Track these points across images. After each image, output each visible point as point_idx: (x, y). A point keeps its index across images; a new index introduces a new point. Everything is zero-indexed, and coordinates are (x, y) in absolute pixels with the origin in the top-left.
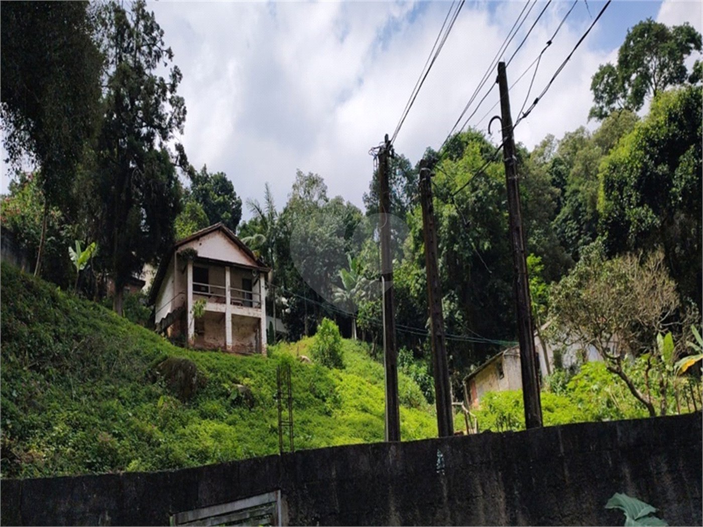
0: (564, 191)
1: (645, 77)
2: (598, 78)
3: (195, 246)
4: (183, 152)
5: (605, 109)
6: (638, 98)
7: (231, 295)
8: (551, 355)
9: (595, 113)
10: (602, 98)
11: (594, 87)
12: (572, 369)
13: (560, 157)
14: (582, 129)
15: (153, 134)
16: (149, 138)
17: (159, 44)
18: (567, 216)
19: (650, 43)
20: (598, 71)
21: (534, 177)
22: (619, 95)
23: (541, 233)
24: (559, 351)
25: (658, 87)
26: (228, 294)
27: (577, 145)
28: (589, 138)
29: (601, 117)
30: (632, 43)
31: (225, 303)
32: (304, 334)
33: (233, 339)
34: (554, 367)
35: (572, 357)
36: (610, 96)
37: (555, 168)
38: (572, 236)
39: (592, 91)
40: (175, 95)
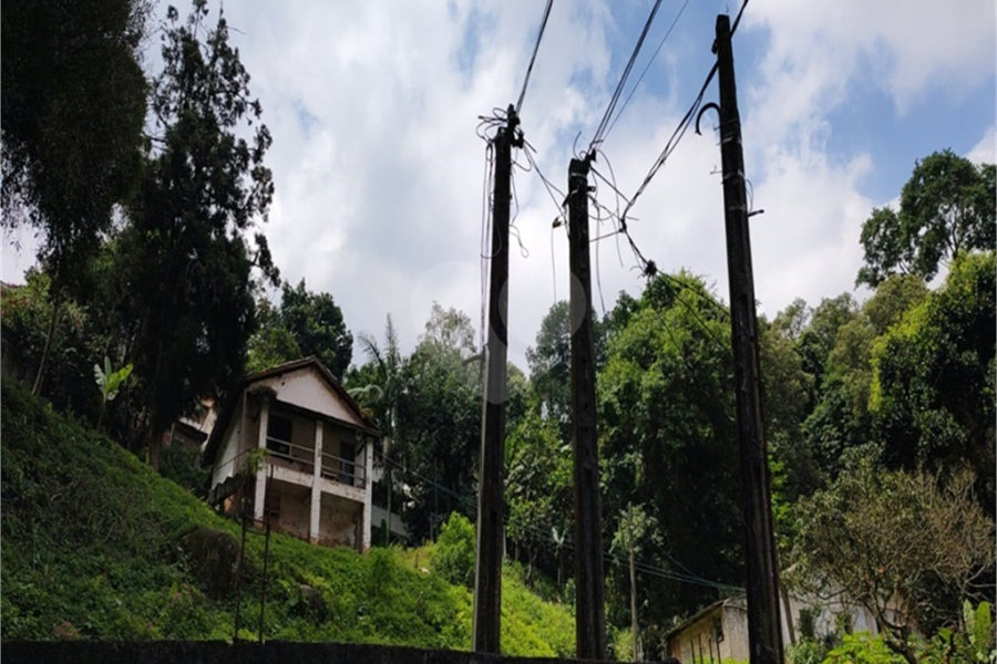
0: (819, 381)
1: (941, 234)
2: (869, 229)
3: (275, 386)
4: (266, 247)
5: (880, 273)
6: (929, 264)
7: (323, 463)
8: (796, 616)
9: (866, 276)
10: (876, 256)
11: (865, 239)
12: (830, 641)
13: (815, 332)
14: (847, 297)
15: (224, 216)
16: (219, 221)
17: (242, 93)
18: (824, 418)
19: (948, 184)
20: (872, 217)
21: (776, 354)
22: (901, 256)
23: (785, 438)
24: (808, 611)
25: (959, 250)
26: (318, 460)
27: (840, 319)
28: (857, 311)
29: (874, 282)
30: (922, 181)
31: (312, 473)
32: (428, 538)
33: (320, 529)
34: (801, 634)
35: (828, 622)
36: (888, 256)
37: (806, 347)
38: (831, 447)
39: (863, 245)
40: (260, 165)
